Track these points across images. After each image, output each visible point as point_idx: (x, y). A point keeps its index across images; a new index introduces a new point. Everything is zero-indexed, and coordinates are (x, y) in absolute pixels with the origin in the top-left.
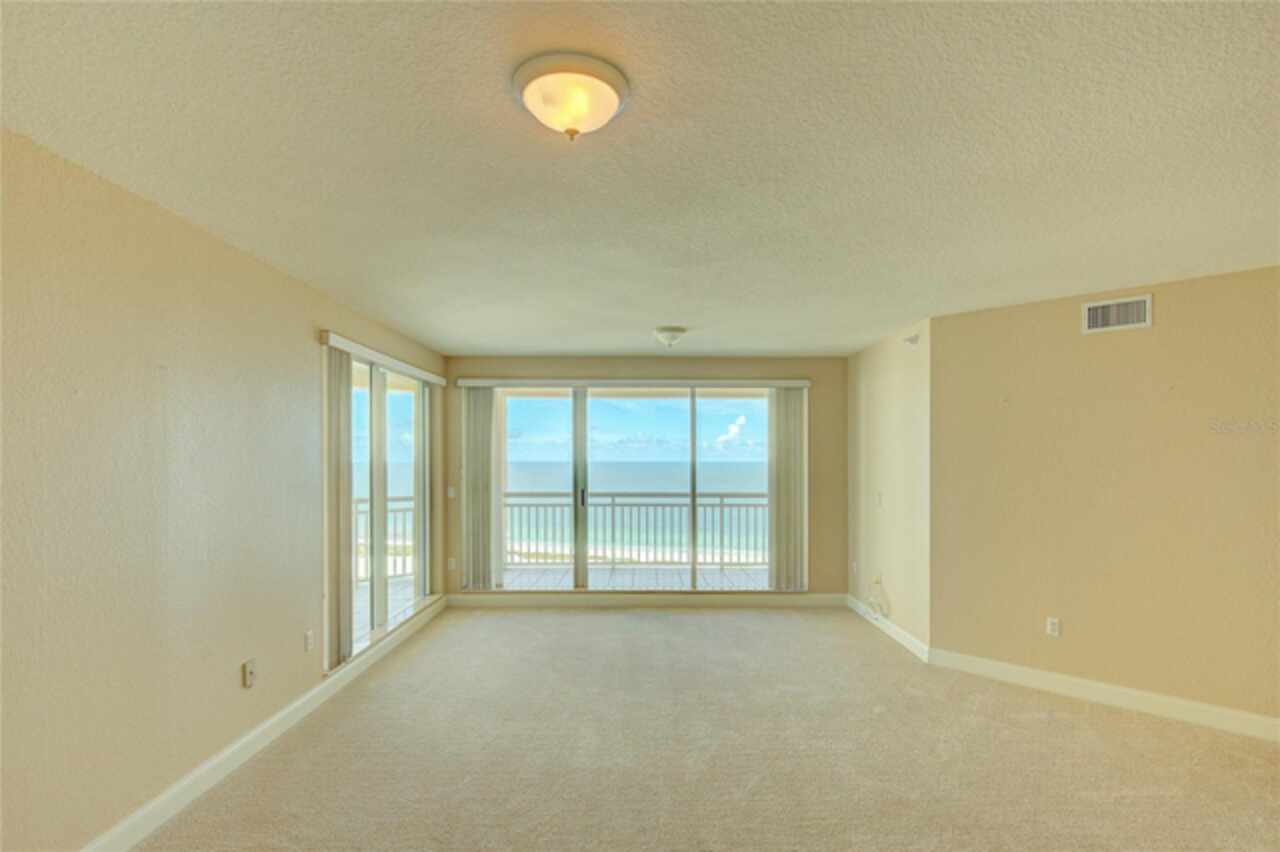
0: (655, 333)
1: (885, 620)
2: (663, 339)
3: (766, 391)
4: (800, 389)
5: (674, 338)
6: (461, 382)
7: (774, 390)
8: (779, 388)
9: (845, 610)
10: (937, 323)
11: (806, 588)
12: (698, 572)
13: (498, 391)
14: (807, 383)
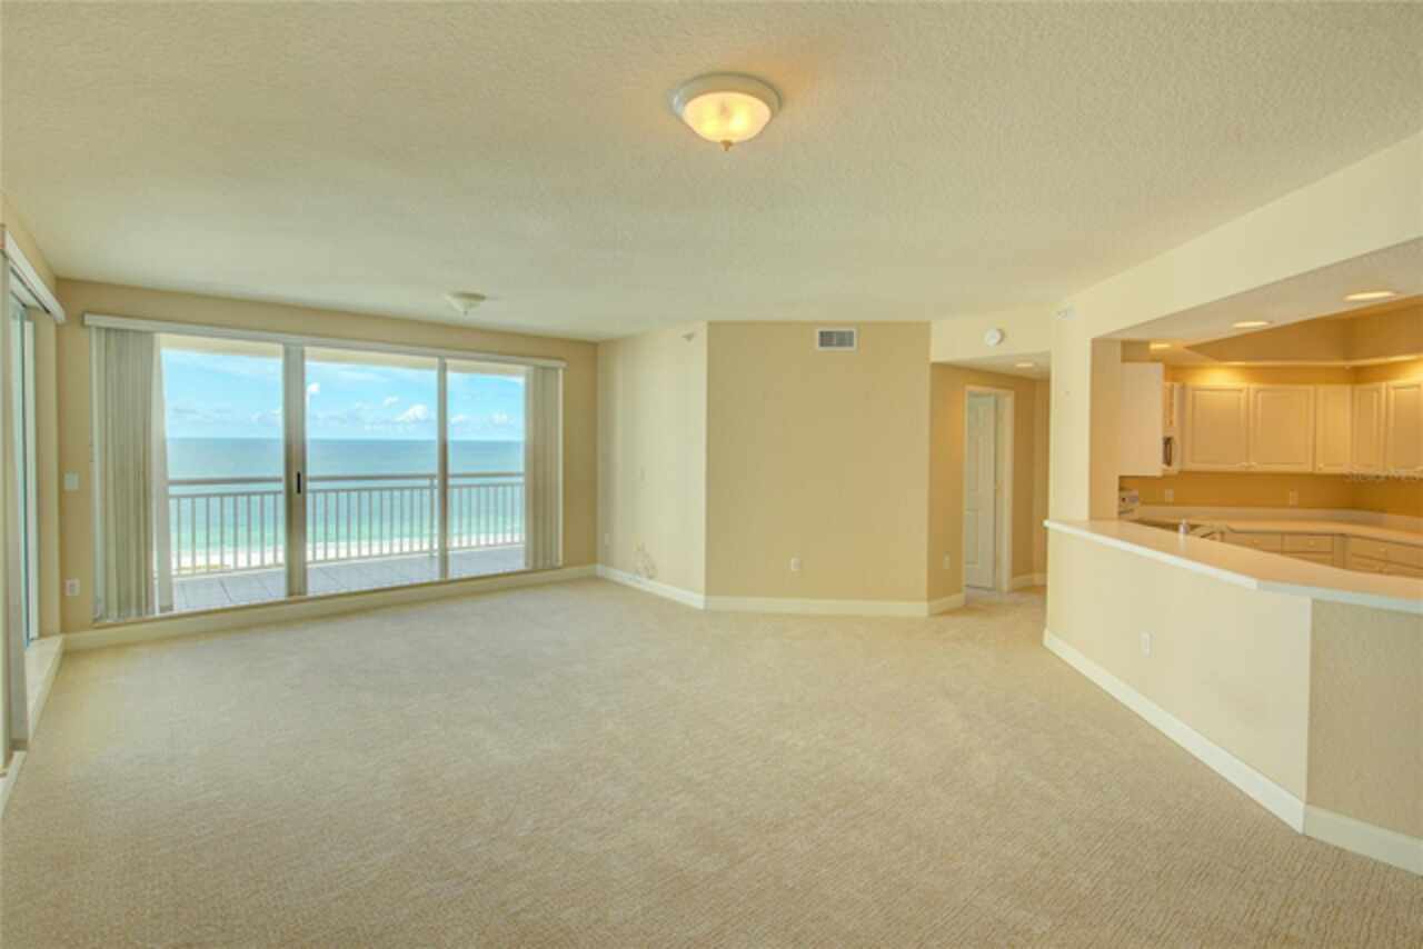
0: (448, 298)
1: (651, 582)
2: (458, 306)
3: (522, 368)
4: (556, 369)
5: (471, 306)
6: (89, 320)
7: (531, 368)
8: (537, 368)
9: (596, 579)
10: (714, 328)
11: (560, 563)
12: (451, 560)
13: (163, 339)
14: (564, 364)
